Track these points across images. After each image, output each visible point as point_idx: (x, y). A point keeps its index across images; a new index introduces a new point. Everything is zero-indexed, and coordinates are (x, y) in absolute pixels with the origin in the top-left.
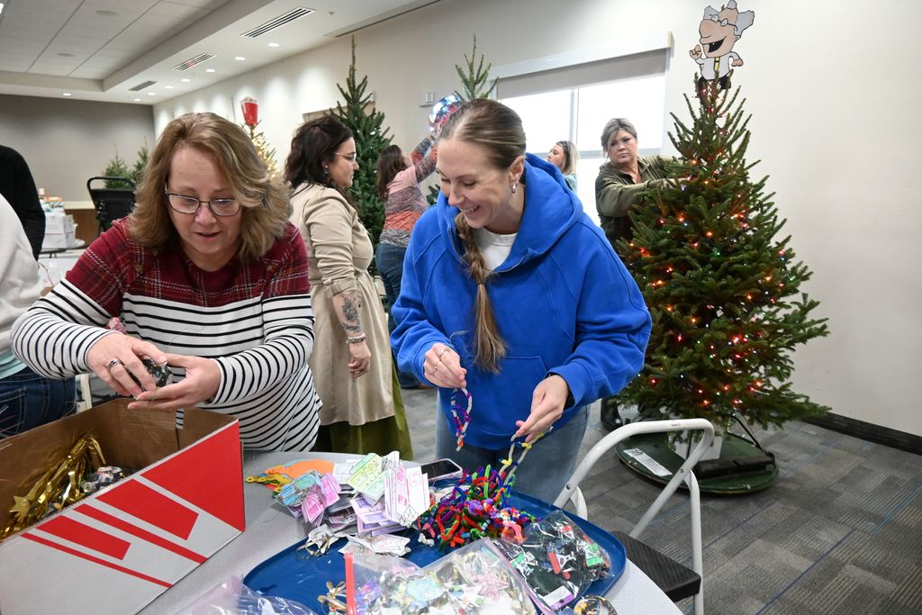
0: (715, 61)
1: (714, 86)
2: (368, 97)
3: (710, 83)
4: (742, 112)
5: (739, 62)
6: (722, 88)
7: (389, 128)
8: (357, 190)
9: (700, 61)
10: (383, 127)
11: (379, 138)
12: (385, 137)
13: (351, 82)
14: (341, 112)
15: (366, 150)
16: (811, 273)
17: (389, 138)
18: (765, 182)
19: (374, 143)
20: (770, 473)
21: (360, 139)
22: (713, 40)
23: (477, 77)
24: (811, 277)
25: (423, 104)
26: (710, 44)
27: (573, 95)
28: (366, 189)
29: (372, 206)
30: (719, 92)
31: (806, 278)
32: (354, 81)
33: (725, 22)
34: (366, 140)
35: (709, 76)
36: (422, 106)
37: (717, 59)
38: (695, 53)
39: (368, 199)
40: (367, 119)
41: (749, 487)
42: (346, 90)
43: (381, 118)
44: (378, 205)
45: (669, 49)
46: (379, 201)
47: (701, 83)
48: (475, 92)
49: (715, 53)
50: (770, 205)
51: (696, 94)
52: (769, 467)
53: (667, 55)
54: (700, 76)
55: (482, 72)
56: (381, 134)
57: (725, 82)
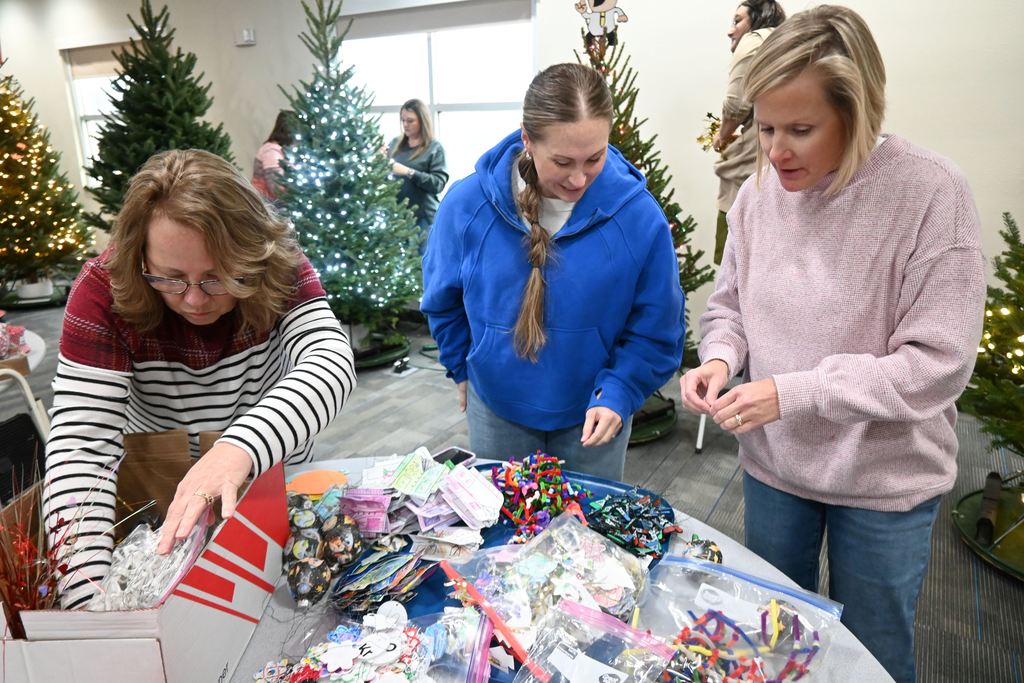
0: (601, 17)
1: (601, 42)
3: (597, 39)
4: (631, 69)
5: (624, 18)
6: (609, 44)
9: (586, 15)
13: (146, 13)
14: (136, 51)
15: (179, 101)
16: (696, 224)
18: (654, 142)
20: (671, 417)
23: (328, 16)
24: (696, 228)
25: (240, 43)
27: (429, 39)
30: (606, 48)
31: (691, 230)
32: (149, 12)
34: (178, 89)
35: (597, 31)
36: (239, 46)
37: (603, 14)
38: (580, 7)
41: (658, 433)
42: (140, 22)
47: (589, 39)
48: (327, 34)
49: (600, 8)
50: (658, 161)
51: (585, 50)
52: (670, 412)
53: (533, 1)
54: (587, 32)
57: (612, 38)
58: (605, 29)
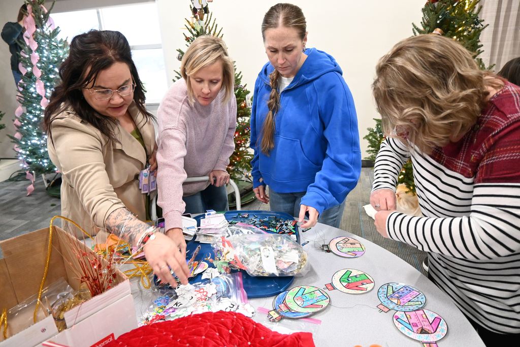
1: (201, 12)
3: (198, 10)
4: (216, 25)
6: (205, 13)
30: (204, 15)
54: (193, 7)
57: (206, 10)
58: (202, 5)
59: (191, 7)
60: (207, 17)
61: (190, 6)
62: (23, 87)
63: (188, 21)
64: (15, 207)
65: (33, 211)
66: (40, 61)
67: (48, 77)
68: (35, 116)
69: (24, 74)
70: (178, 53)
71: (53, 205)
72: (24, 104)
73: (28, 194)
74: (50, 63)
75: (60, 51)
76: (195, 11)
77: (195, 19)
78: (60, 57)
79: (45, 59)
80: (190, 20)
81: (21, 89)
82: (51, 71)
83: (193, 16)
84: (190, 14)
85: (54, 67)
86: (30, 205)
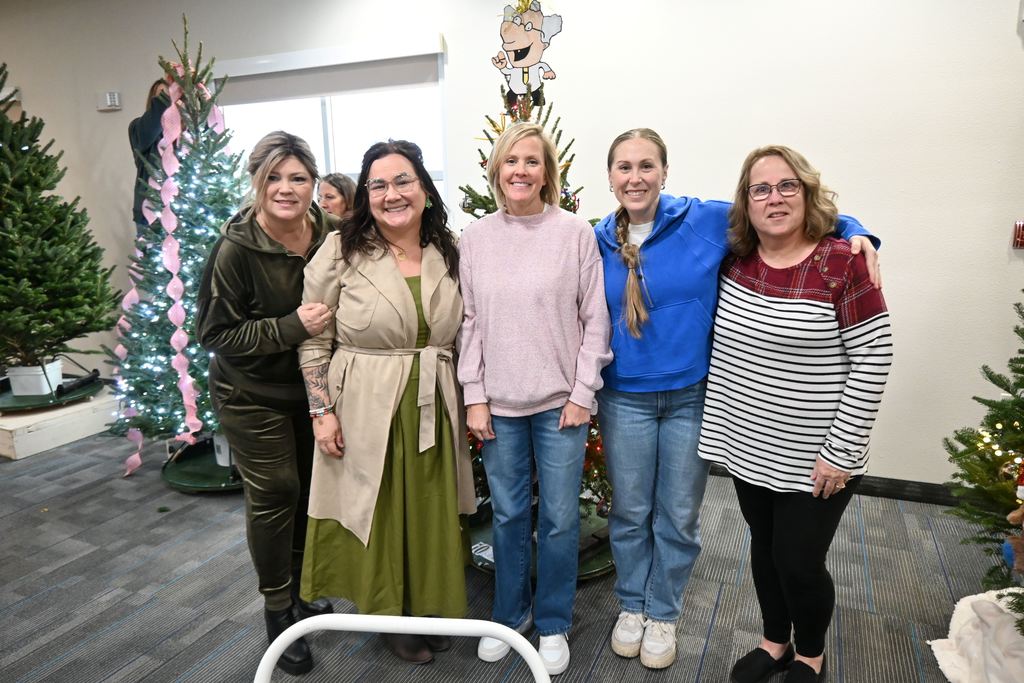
0: (524, 73)
2: (11, 96)
3: (520, 98)
4: (561, 132)
5: (551, 75)
6: (535, 104)
7: (52, 141)
8: (11, 233)
9: (505, 71)
10: (42, 140)
11: (38, 155)
12: (48, 153)
17: (56, 155)
19: (31, 162)
21: (8, 158)
22: (519, 46)
25: (102, 108)
26: (516, 51)
27: (323, 104)
28: (25, 229)
29: (39, 254)
33: (529, 25)
35: (519, 89)
36: (101, 111)
37: (526, 70)
38: (498, 61)
39: (32, 246)
40: (15, 127)
43: (37, 127)
44: (49, 252)
45: (442, 54)
46: (51, 246)
49: (522, 63)
53: (440, 62)
54: (507, 90)
55: (202, 67)
56: (40, 150)
57: (538, 97)
58: (529, 86)
59: (503, 91)
60: (539, 114)
61: (502, 87)
62: (144, 250)
63: (492, 122)
64: (90, 503)
65: (119, 519)
66: (179, 198)
67: (192, 232)
68: (157, 312)
69: (151, 222)
70: (463, 194)
71: (162, 510)
72: (140, 286)
73: (127, 474)
74: (200, 204)
75: (225, 179)
76: (511, 98)
77: (509, 118)
78: (222, 190)
79: (192, 195)
80: (498, 120)
81: (139, 254)
82: (200, 221)
83: (505, 111)
84: (500, 105)
85: (207, 213)
86: (120, 503)
